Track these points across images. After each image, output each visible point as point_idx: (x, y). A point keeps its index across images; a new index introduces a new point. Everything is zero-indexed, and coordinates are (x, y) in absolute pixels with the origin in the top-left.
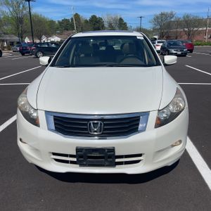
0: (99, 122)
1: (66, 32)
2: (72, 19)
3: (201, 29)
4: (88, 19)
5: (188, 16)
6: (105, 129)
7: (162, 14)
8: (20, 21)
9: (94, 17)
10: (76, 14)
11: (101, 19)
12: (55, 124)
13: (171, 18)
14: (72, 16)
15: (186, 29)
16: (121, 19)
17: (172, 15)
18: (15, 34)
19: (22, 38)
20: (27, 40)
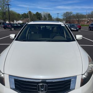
0: (45, 84)
1: (25, 19)
2: (28, 13)
3: (83, 19)
4: (35, 14)
5: (78, 14)
6: (49, 89)
7: (67, 13)
8: (4, 13)
9: (37, 13)
10: (30, 11)
11: (41, 14)
12: (15, 84)
13: (71, 14)
14: (28, 12)
15: (77, 19)
16: (49, 14)
17: (71, 13)
18: (2, 19)
19: (5, 21)
20: (7, 22)
